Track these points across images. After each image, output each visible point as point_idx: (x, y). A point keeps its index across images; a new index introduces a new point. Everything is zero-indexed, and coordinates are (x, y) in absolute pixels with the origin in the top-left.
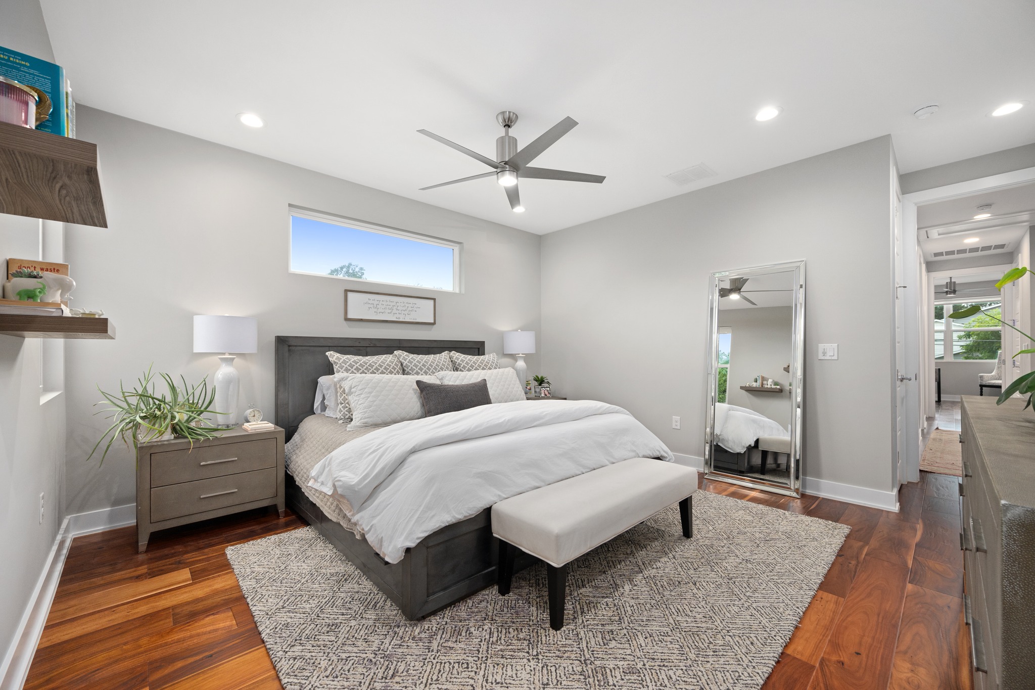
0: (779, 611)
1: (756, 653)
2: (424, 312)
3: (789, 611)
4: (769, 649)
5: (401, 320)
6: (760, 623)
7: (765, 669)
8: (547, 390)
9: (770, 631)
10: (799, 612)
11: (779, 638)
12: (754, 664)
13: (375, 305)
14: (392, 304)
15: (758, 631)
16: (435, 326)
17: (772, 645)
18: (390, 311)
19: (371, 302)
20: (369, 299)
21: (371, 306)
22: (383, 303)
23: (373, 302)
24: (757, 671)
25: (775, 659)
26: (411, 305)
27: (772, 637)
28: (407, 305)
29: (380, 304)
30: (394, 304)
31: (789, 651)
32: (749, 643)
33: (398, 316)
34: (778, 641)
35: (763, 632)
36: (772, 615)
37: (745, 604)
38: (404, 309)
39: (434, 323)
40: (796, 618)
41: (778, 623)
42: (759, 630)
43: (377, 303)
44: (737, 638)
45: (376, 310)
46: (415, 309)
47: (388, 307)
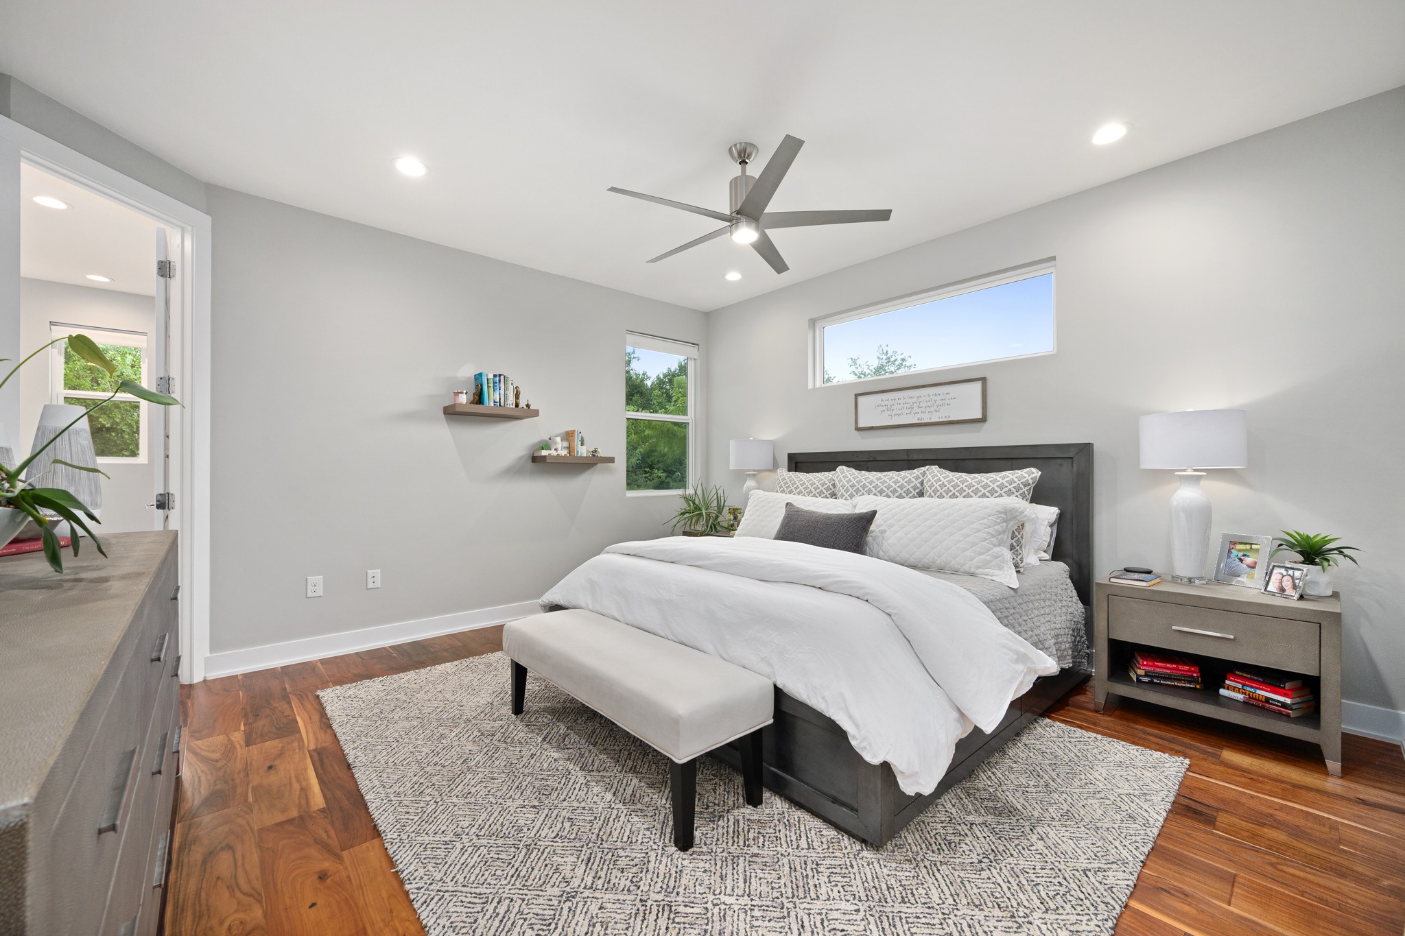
0: (430, 865)
1: (395, 809)
2: (966, 402)
3: (422, 874)
4: (390, 821)
5: (925, 421)
6: (427, 834)
7: (374, 805)
8: (1293, 577)
9: (409, 836)
10: (411, 883)
11: (394, 837)
12: (385, 801)
13: (889, 406)
14: (911, 401)
15: (419, 826)
16: (986, 425)
17: (392, 826)
18: (909, 411)
19: (883, 403)
20: (882, 400)
21: (885, 408)
22: (900, 401)
23: (887, 403)
24: (378, 800)
25: (376, 819)
26: (941, 397)
27: (400, 832)
28: (934, 398)
29: (896, 404)
30: (913, 400)
31: (376, 842)
32: (410, 811)
33: (920, 416)
34: (392, 832)
35: (413, 829)
36: (428, 852)
37: (467, 837)
38: (930, 404)
39: (983, 420)
40: (405, 873)
41: (414, 851)
42: (419, 828)
43: (891, 403)
44: (422, 805)
45: (890, 413)
46: (947, 401)
47: (905, 406)
